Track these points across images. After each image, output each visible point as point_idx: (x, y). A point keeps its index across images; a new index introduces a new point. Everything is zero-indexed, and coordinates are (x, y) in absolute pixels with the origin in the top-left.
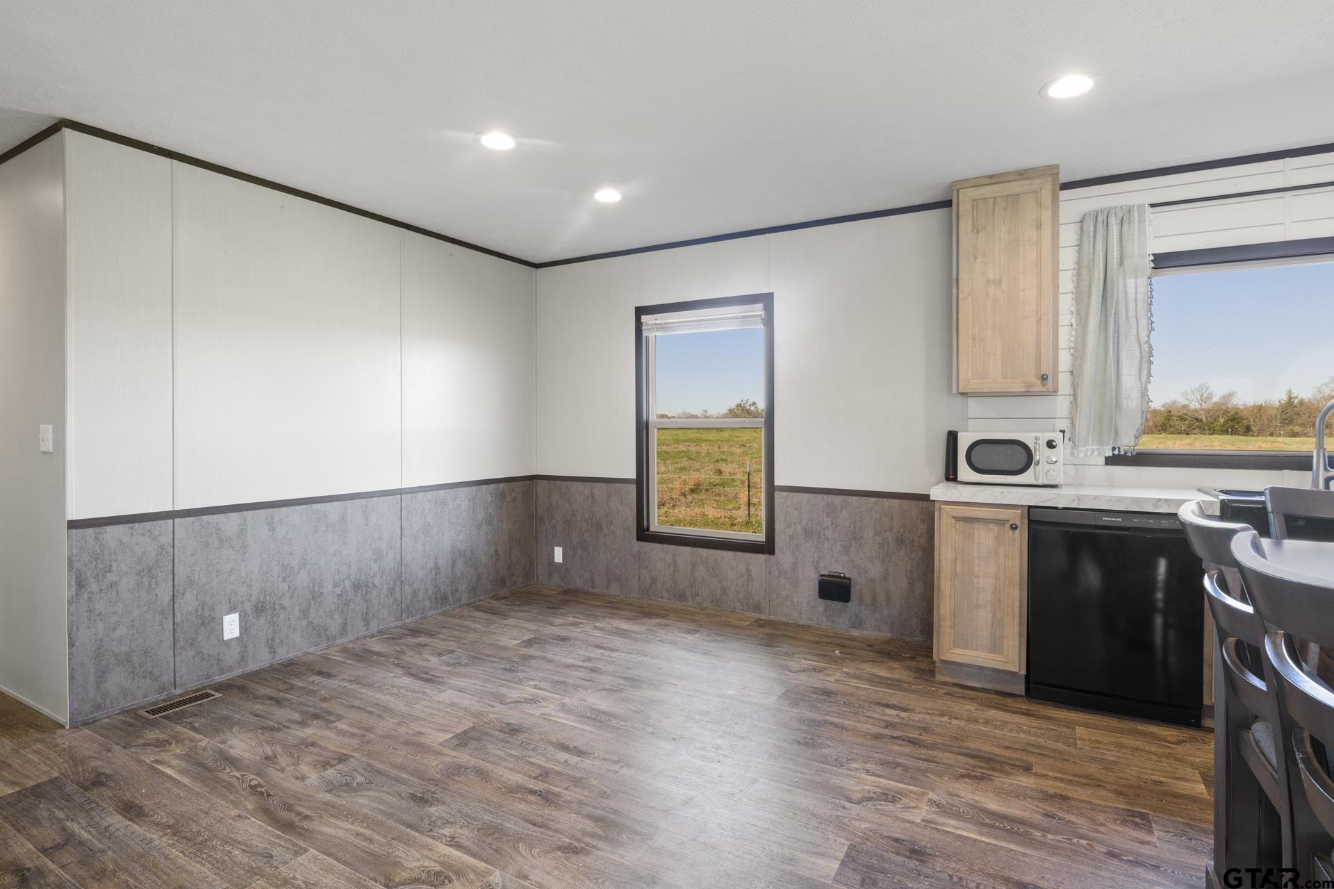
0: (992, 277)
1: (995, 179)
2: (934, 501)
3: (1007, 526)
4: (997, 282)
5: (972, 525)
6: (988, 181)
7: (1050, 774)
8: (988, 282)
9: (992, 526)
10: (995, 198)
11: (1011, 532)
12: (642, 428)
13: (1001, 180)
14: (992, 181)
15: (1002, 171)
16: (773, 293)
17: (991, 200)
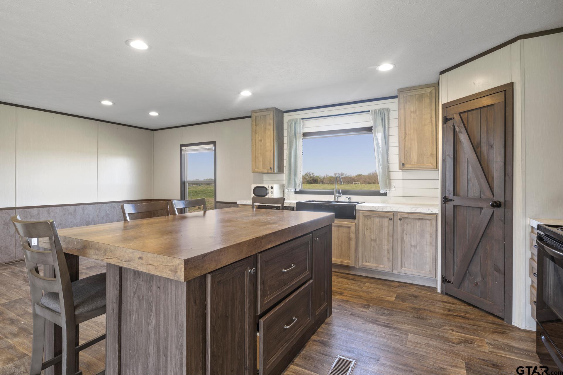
0: (260, 139)
1: (261, 110)
6: (259, 111)
10: (260, 116)
12: (183, 184)
16: (216, 141)
17: (260, 117)
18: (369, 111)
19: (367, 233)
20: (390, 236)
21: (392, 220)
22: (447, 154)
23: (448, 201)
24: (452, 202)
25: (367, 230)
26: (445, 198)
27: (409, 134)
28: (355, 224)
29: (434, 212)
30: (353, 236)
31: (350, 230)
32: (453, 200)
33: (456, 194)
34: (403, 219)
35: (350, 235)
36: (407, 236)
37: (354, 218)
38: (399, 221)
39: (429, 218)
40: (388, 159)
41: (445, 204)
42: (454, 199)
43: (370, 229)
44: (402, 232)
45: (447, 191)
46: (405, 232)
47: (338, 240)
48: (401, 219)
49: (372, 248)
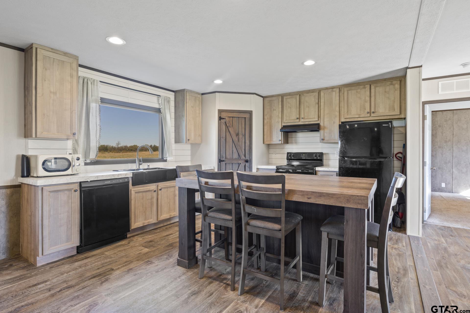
2: (39, 186)
3: (73, 191)
4: (55, 93)
5: (58, 193)
7: (119, 267)
8: (51, 92)
9: (66, 192)
11: (74, 192)
13: (56, 52)
14: (53, 51)
15: (58, 49)
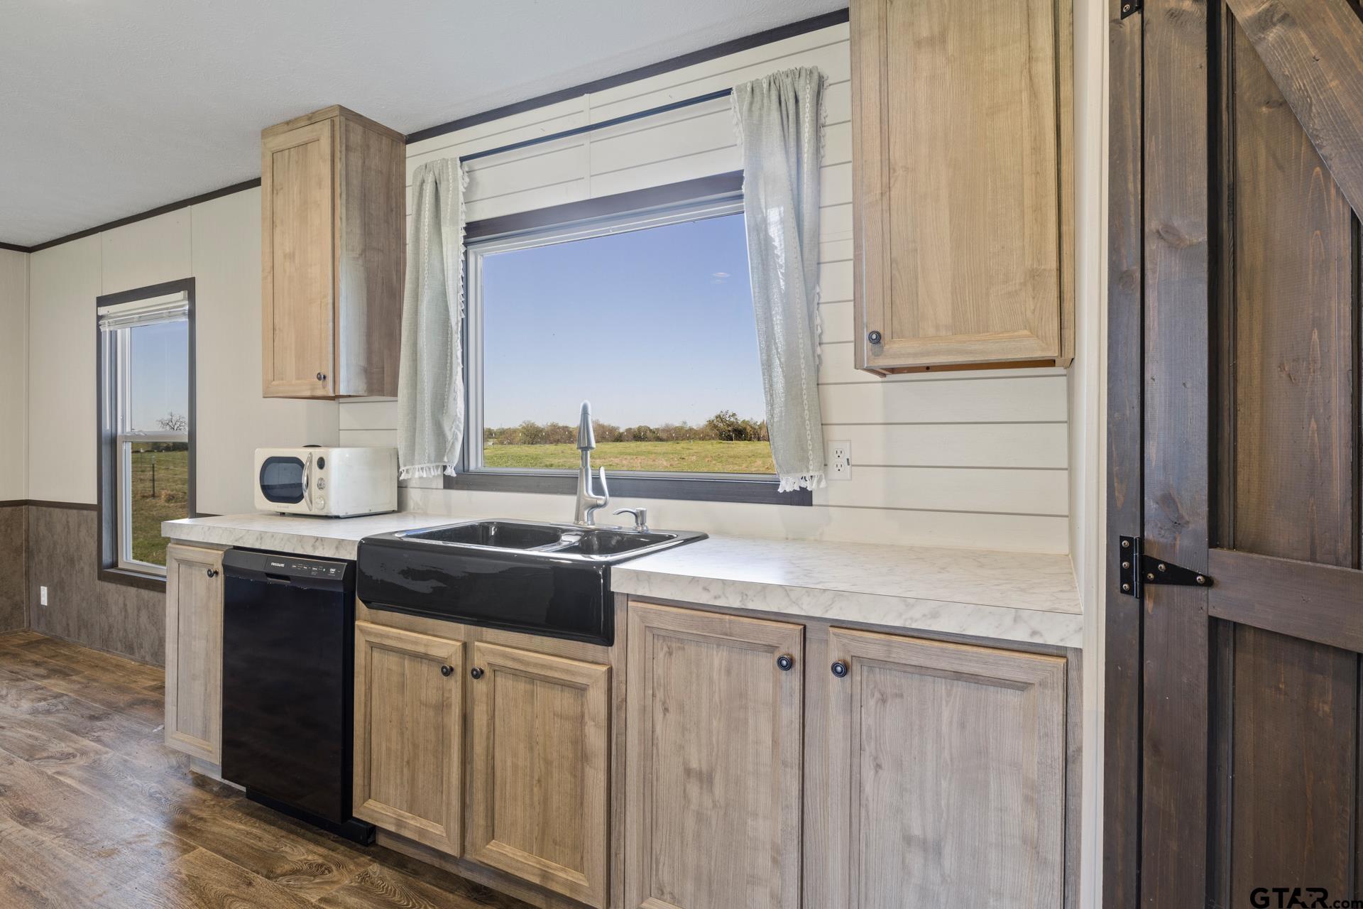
0: (287, 251)
4: (292, 256)
5: (191, 571)
6: (286, 128)
8: (285, 256)
10: (289, 149)
13: (295, 127)
14: (289, 127)
16: (193, 278)
18: (727, 92)
19: (666, 730)
20: (785, 764)
21: (798, 666)
22: (1151, 225)
23: (1161, 579)
24: (1202, 592)
25: (666, 710)
26: (1136, 554)
27: (906, 169)
28: (610, 671)
29: (1052, 639)
30: (596, 739)
31: (582, 705)
32: (1209, 582)
33: (1226, 531)
34: (856, 668)
35: (583, 735)
36: (880, 772)
37: (605, 636)
38: (834, 680)
39: (1021, 677)
40: (818, 321)
41: (1133, 601)
42: (1214, 573)
43: (681, 707)
44: (855, 750)
45: (1150, 505)
46: (869, 748)
47: (531, 749)
48: (842, 670)
49: (690, 823)
